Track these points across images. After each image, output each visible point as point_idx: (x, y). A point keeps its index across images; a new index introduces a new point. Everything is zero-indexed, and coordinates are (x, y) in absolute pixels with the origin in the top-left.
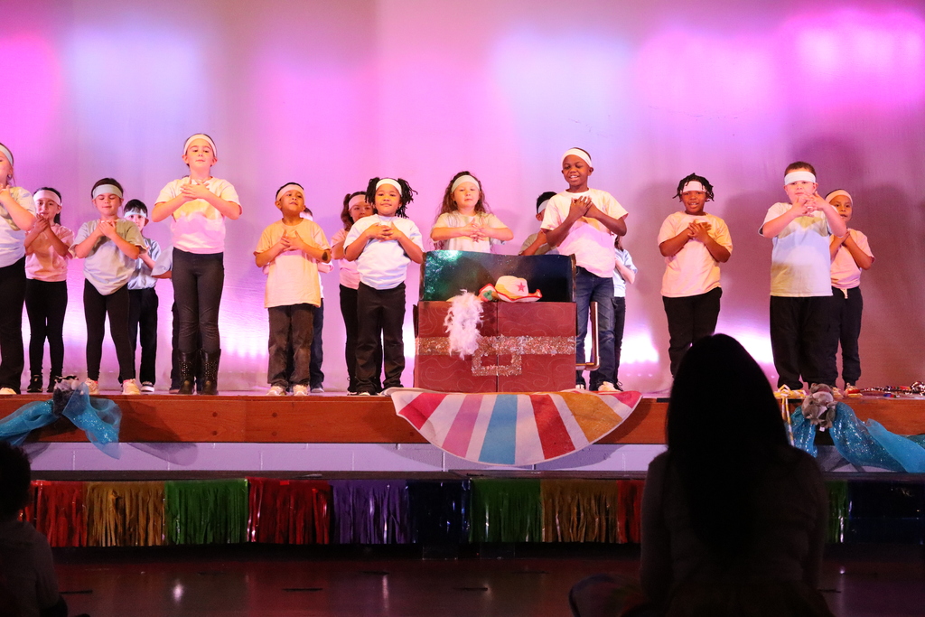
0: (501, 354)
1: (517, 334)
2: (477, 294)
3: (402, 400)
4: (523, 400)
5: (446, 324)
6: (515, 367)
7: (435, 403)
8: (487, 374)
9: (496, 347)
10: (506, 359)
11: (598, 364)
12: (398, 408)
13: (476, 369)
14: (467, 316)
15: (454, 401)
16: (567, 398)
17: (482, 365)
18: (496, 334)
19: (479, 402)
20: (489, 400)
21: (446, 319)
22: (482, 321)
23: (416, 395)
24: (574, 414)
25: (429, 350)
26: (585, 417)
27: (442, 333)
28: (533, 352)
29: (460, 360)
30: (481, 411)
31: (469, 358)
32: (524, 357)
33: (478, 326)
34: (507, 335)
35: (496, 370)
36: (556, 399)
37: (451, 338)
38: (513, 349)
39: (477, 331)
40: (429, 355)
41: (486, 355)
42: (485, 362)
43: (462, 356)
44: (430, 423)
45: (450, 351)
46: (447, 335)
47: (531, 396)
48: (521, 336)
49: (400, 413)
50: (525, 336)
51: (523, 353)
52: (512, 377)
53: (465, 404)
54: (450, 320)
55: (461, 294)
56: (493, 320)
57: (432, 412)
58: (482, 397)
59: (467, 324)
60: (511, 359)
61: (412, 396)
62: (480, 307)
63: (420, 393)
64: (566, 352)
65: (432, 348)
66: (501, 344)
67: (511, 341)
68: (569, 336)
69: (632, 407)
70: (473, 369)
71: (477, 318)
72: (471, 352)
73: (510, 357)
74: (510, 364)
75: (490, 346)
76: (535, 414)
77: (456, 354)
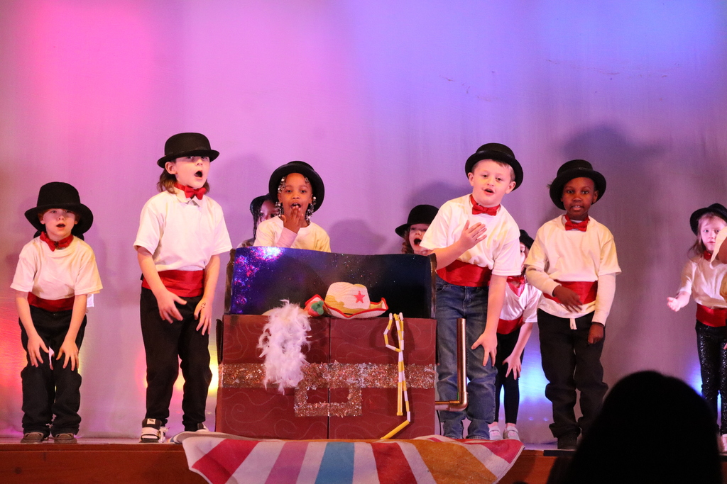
0: (334, 387)
1: (356, 360)
2: (303, 306)
3: (197, 448)
4: (363, 450)
5: (260, 345)
6: (354, 406)
7: (243, 453)
8: (315, 414)
9: (328, 378)
10: (341, 394)
11: (465, 402)
12: (192, 459)
13: (301, 407)
14: (289, 336)
15: (268, 450)
16: (422, 448)
17: (308, 401)
18: (327, 359)
19: (303, 452)
20: (316, 449)
21: (261, 339)
22: (308, 342)
23: (216, 442)
24: (431, 470)
25: (237, 381)
26: (448, 474)
27: (256, 358)
28: (378, 384)
29: (280, 395)
30: (305, 463)
31: (291, 392)
32: (365, 391)
33: (304, 349)
34: (343, 362)
35: (326, 409)
36: (407, 448)
37: (268, 365)
38: (350, 381)
39: (302, 356)
40: (236, 389)
41: (314, 388)
42: (313, 397)
43: (281, 388)
44: (235, 480)
45: (265, 382)
46: (263, 360)
47: (373, 445)
48: (361, 362)
49: (195, 466)
50: (367, 363)
51: (363, 386)
52: (349, 417)
53: (283, 455)
54: (266, 340)
55: (281, 305)
56: (324, 342)
57: (238, 466)
58: (306, 445)
59: (289, 345)
60: (348, 393)
61: (210, 443)
62: (307, 323)
63: (222, 440)
64: (421, 385)
65: (241, 378)
66: (335, 374)
67: (348, 369)
68: (426, 364)
69: (510, 462)
70: (296, 407)
71: (302, 338)
72: (293, 383)
73: (346, 391)
74: (346, 400)
75: (319, 376)
76: (379, 469)
77: (273, 386)
